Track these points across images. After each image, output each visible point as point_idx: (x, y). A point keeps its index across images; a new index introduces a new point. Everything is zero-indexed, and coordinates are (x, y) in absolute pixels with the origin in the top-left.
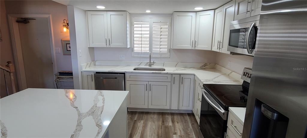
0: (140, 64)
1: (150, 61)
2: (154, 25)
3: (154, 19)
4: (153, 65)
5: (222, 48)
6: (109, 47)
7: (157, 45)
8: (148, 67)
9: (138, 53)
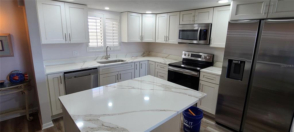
0: (97, 58)
1: (107, 54)
2: (107, 21)
3: (106, 15)
4: (109, 57)
5: (169, 40)
6: (69, 42)
7: (110, 39)
8: (105, 60)
9: (93, 48)
